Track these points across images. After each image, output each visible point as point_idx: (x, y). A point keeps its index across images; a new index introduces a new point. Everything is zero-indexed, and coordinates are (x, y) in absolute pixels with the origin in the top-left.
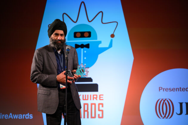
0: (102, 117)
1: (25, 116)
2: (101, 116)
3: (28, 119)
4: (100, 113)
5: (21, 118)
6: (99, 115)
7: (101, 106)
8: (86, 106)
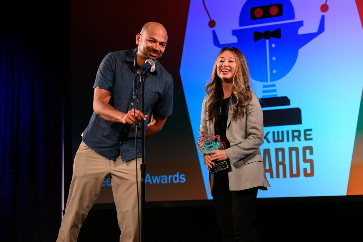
0: (312, 174)
1: (172, 179)
3: (177, 183)
4: (308, 166)
5: (166, 182)
6: (305, 170)
7: (308, 152)
8: (280, 153)
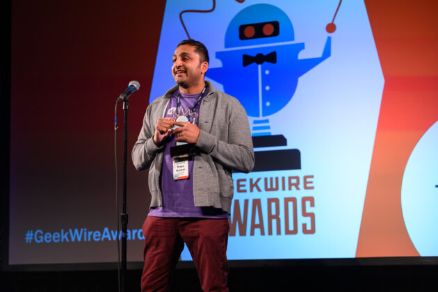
0: (312, 231)
2: (309, 228)
4: (308, 220)
6: (304, 226)
7: (308, 203)
8: (273, 205)
